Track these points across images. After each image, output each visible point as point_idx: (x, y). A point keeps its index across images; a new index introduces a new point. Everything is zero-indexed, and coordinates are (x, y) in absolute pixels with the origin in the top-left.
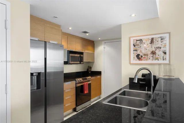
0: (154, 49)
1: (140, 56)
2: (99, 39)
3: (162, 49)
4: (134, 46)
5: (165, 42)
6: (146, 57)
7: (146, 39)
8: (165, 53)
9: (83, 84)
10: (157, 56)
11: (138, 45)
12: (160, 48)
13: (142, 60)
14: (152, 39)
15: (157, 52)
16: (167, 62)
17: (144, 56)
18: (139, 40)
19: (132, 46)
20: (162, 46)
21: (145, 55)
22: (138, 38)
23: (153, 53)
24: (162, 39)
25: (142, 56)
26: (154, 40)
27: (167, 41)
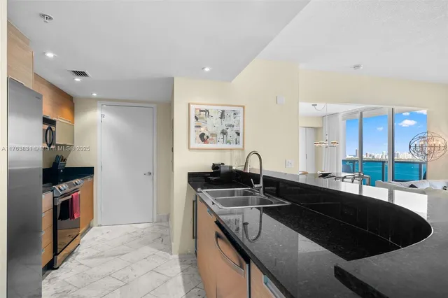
0: (225, 128)
1: (205, 137)
2: (95, 95)
3: (235, 128)
4: (197, 118)
5: (238, 118)
6: (214, 138)
7: (215, 111)
8: (239, 134)
9: (70, 197)
10: (229, 138)
11: (202, 118)
12: (233, 126)
13: (208, 143)
14: (223, 112)
15: (228, 131)
16: (240, 146)
17: (210, 137)
18: (204, 111)
19: (193, 119)
20: (235, 124)
21: (212, 135)
22: (203, 108)
23: (224, 133)
24: (235, 114)
25: (208, 137)
26: (225, 114)
27: (240, 117)
